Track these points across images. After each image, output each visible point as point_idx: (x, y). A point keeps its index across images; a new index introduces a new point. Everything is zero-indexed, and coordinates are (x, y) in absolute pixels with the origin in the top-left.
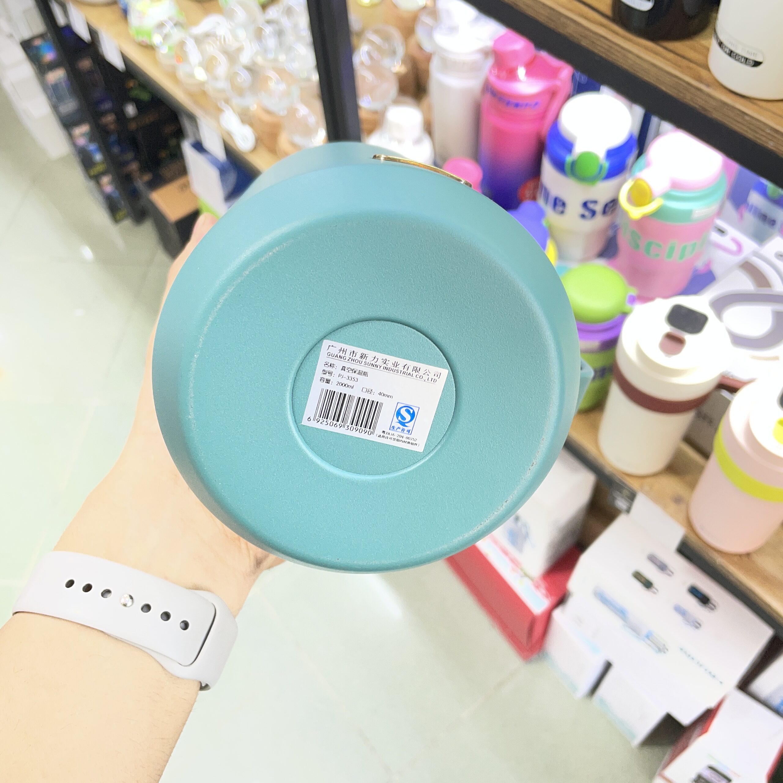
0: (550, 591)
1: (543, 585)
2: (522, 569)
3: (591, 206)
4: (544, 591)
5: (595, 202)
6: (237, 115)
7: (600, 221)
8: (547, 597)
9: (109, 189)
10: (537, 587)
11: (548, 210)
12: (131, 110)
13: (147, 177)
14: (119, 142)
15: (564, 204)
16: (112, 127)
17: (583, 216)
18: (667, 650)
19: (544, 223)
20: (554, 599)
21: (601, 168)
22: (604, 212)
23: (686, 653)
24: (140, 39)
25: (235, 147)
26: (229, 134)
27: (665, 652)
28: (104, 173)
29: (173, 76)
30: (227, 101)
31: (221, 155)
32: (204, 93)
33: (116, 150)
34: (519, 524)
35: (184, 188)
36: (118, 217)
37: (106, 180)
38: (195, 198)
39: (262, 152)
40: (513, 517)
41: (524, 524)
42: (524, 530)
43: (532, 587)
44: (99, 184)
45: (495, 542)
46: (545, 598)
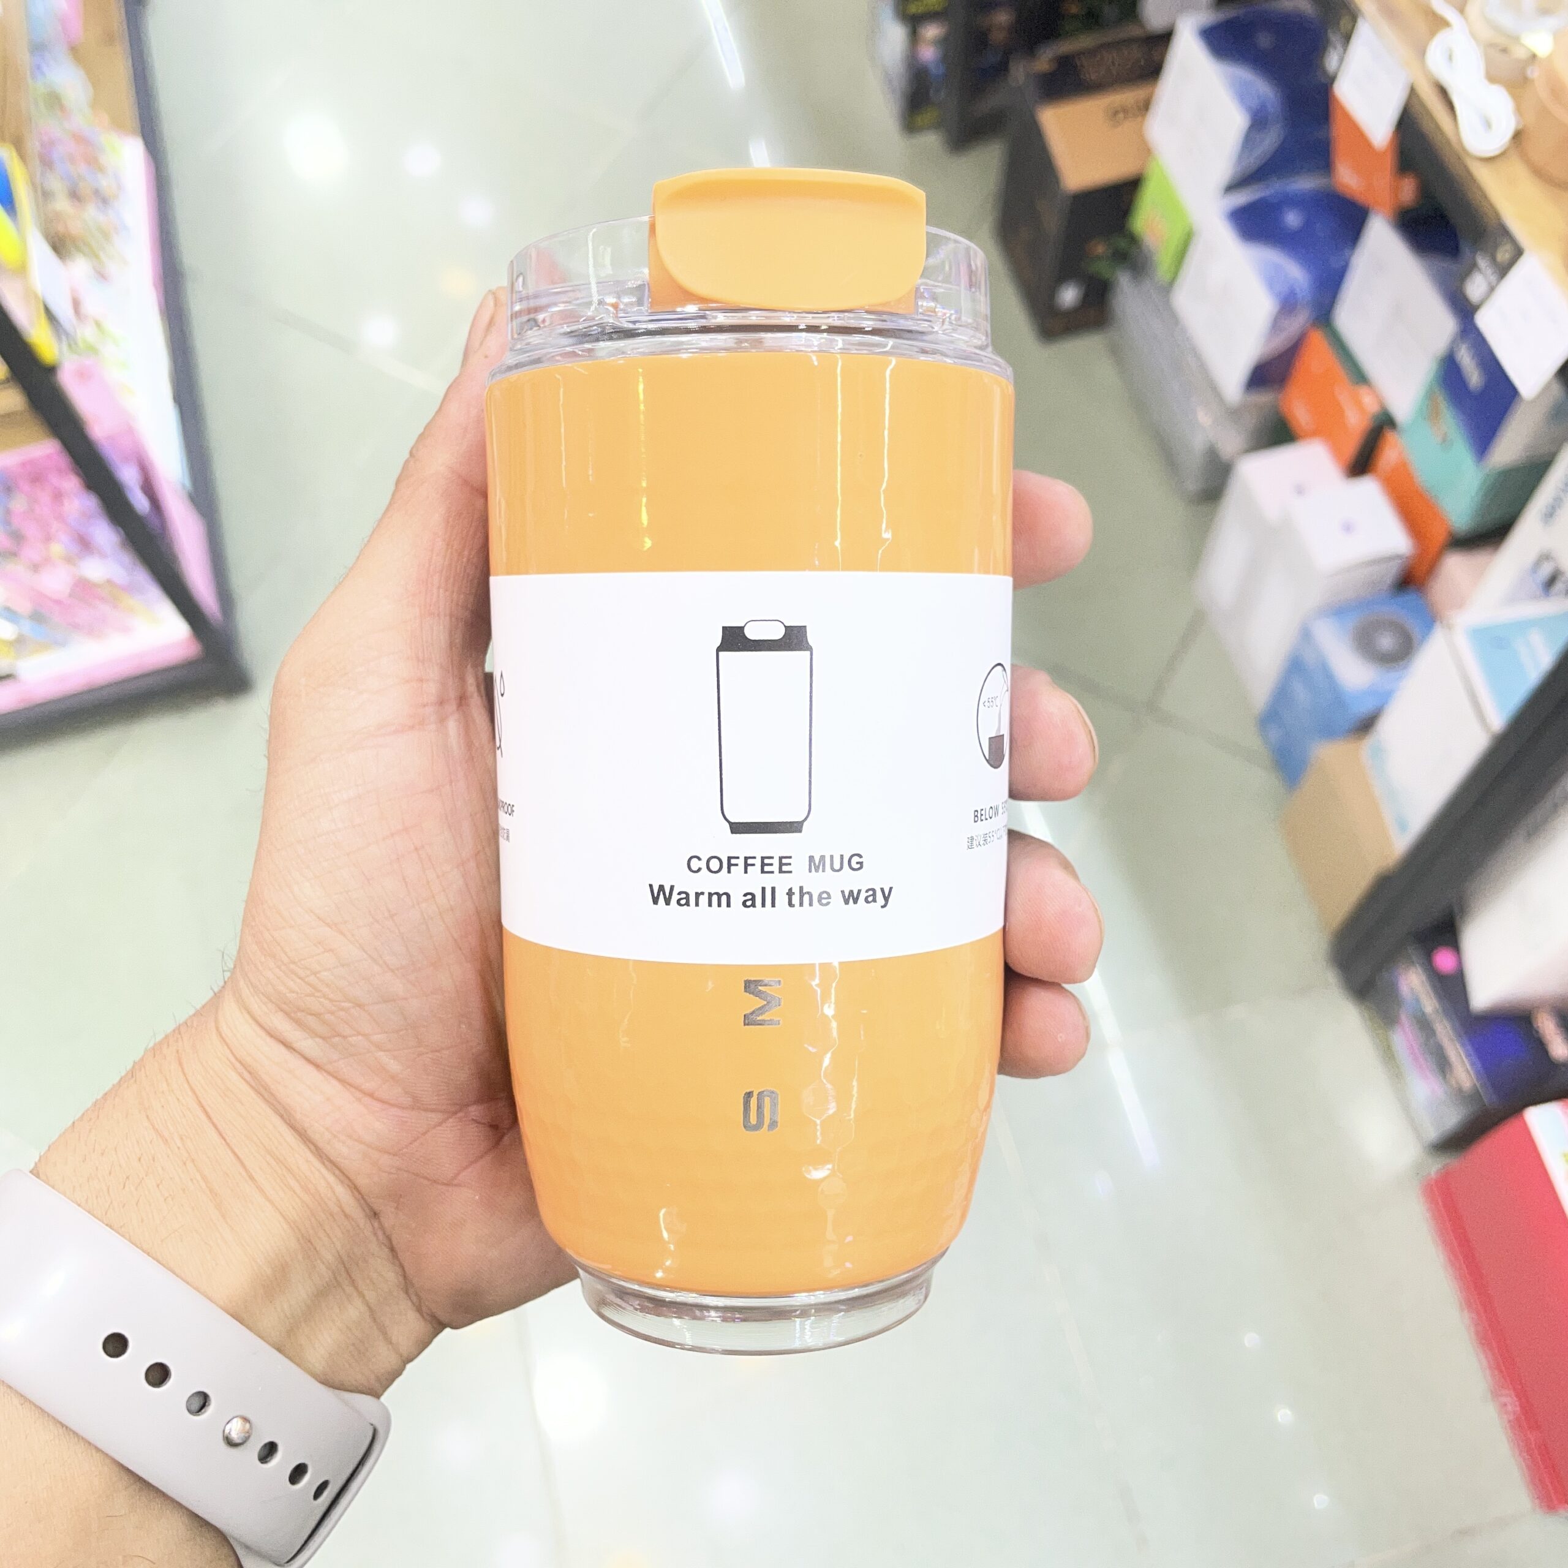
9: (928, 53)
13: (1045, 65)
28: (935, 16)
35: (1121, 115)
36: (919, 120)
37: (932, 31)
38: (1146, 151)
39: (1517, 168)
44: (914, 36)
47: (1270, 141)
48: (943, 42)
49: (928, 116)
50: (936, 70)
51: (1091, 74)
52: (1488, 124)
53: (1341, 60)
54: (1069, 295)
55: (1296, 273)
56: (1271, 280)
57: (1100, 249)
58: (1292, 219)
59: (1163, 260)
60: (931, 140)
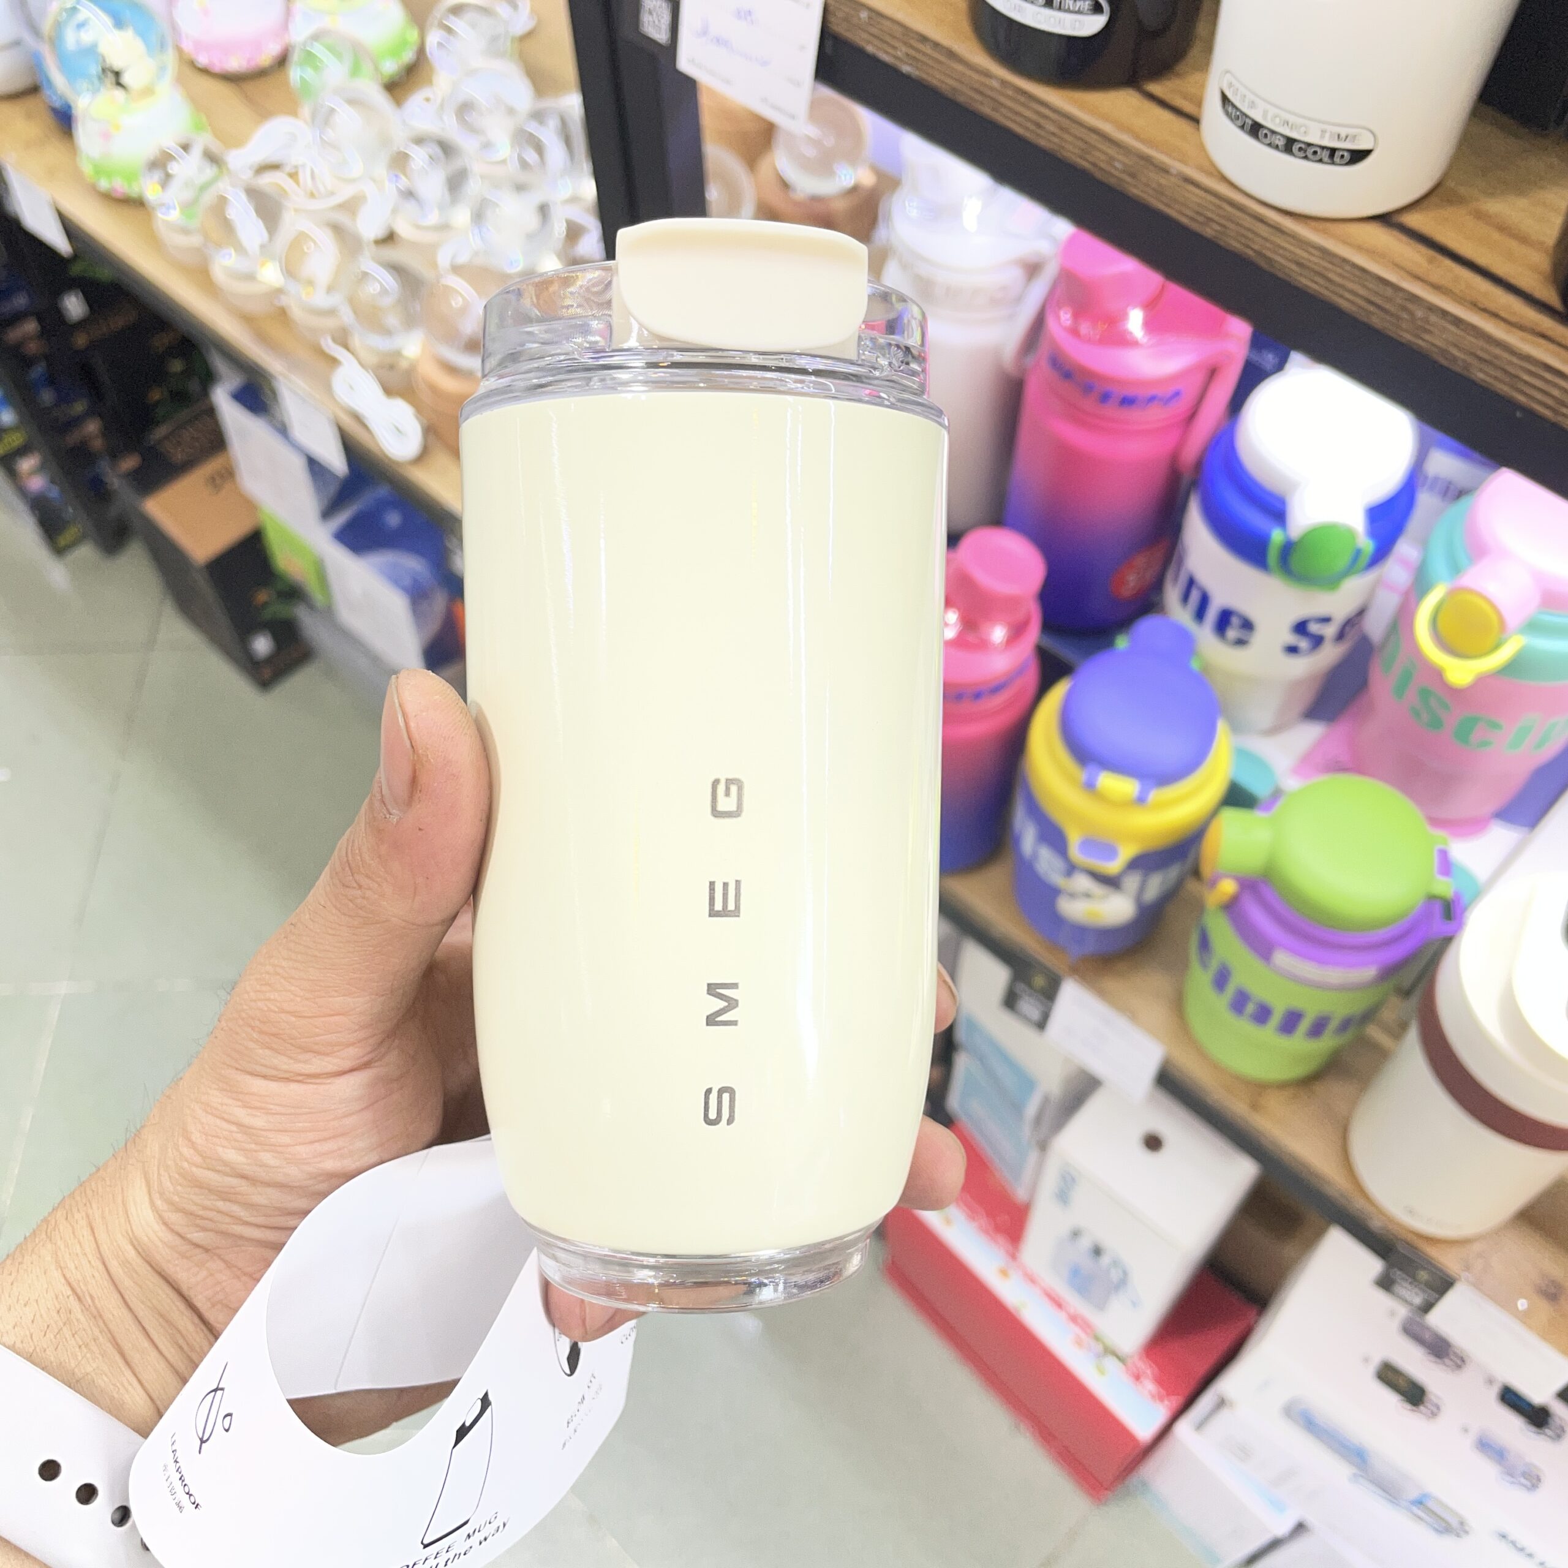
0: (1165, 1383)
1: (1148, 1370)
2: (1097, 1338)
3: (1314, 628)
4: (1150, 1386)
5: (1326, 620)
6: (372, 374)
7: (1330, 654)
8: (1161, 1399)
9: (37, 483)
10: (1137, 1377)
11: (1205, 635)
12: (74, 306)
13: (130, 463)
14: (51, 381)
15: (1247, 625)
16: (33, 348)
17: (1292, 650)
18: (1467, 1532)
19: (1195, 665)
20: (1176, 1401)
21: (1358, 553)
22: (1341, 636)
23: (1514, 1543)
24: (104, 184)
25: (371, 445)
26: (357, 418)
27: (1458, 1536)
28: (23, 451)
29: (201, 275)
30: (343, 339)
31: (336, 461)
32: (282, 314)
33: (47, 397)
34: (1105, 1260)
35: (218, 481)
36: (63, 541)
37: (27, 464)
38: (250, 505)
39: (442, 459)
40: (1085, 1243)
41: (1116, 1263)
42: (1115, 1275)
43: (1126, 1380)
44: (12, 474)
45: (1031, 1279)
46: (1157, 1401)
48: (42, 469)
49: (68, 536)
50: (54, 493)
51: (179, 456)
52: (400, 433)
54: (262, 645)
55: (413, 564)
56: (394, 579)
57: (262, 596)
58: (393, 519)
59: (312, 586)
60: (86, 552)
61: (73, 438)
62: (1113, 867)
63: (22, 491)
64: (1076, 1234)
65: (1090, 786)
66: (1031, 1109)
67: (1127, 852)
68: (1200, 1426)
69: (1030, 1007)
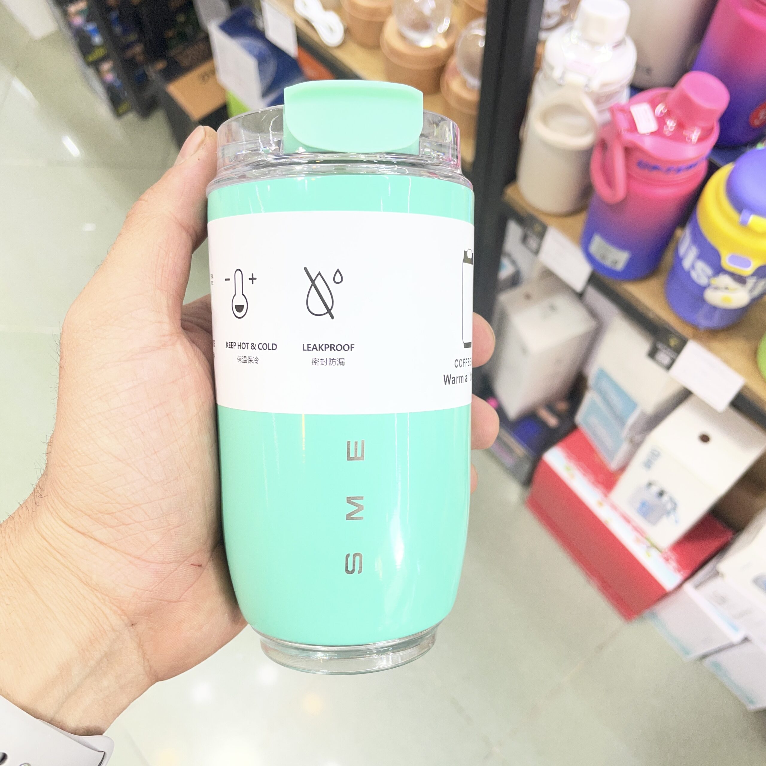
0: (682, 564)
1: (673, 557)
2: (647, 539)
4: (673, 564)
8: (679, 571)
9: (110, 77)
10: (667, 560)
13: (161, 65)
14: (120, 21)
20: (686, 573)
25: (315, 39)
28: (104, 59)
31: (292, 49)
33: (118, 30)
34: (665, 498)
35: (206, 78)
36: (121, 109)
37: (106, 66)
38: (223, 90)
39: (353, 47)
40: (655, 489)
41: (672, 500)
42: (669, 506)
43: (661, 561)
44: (98, 71)
45: (614, 507)
46: (677, 572)
47: (271, 67)
48: (113, 69)
49: (124, 107)
50: (118, 83)
51: (185, 62)
52: (331, 30)
53: (263, 22)
60: (131, 117)
61: (129, 53)
62: (747, 271)
63: (103, 82)
64: (650, 484)
65: (744, 223)
66: (631, 420)
67: (755, 264)
68: (698, 586)
69: (664, 357)
